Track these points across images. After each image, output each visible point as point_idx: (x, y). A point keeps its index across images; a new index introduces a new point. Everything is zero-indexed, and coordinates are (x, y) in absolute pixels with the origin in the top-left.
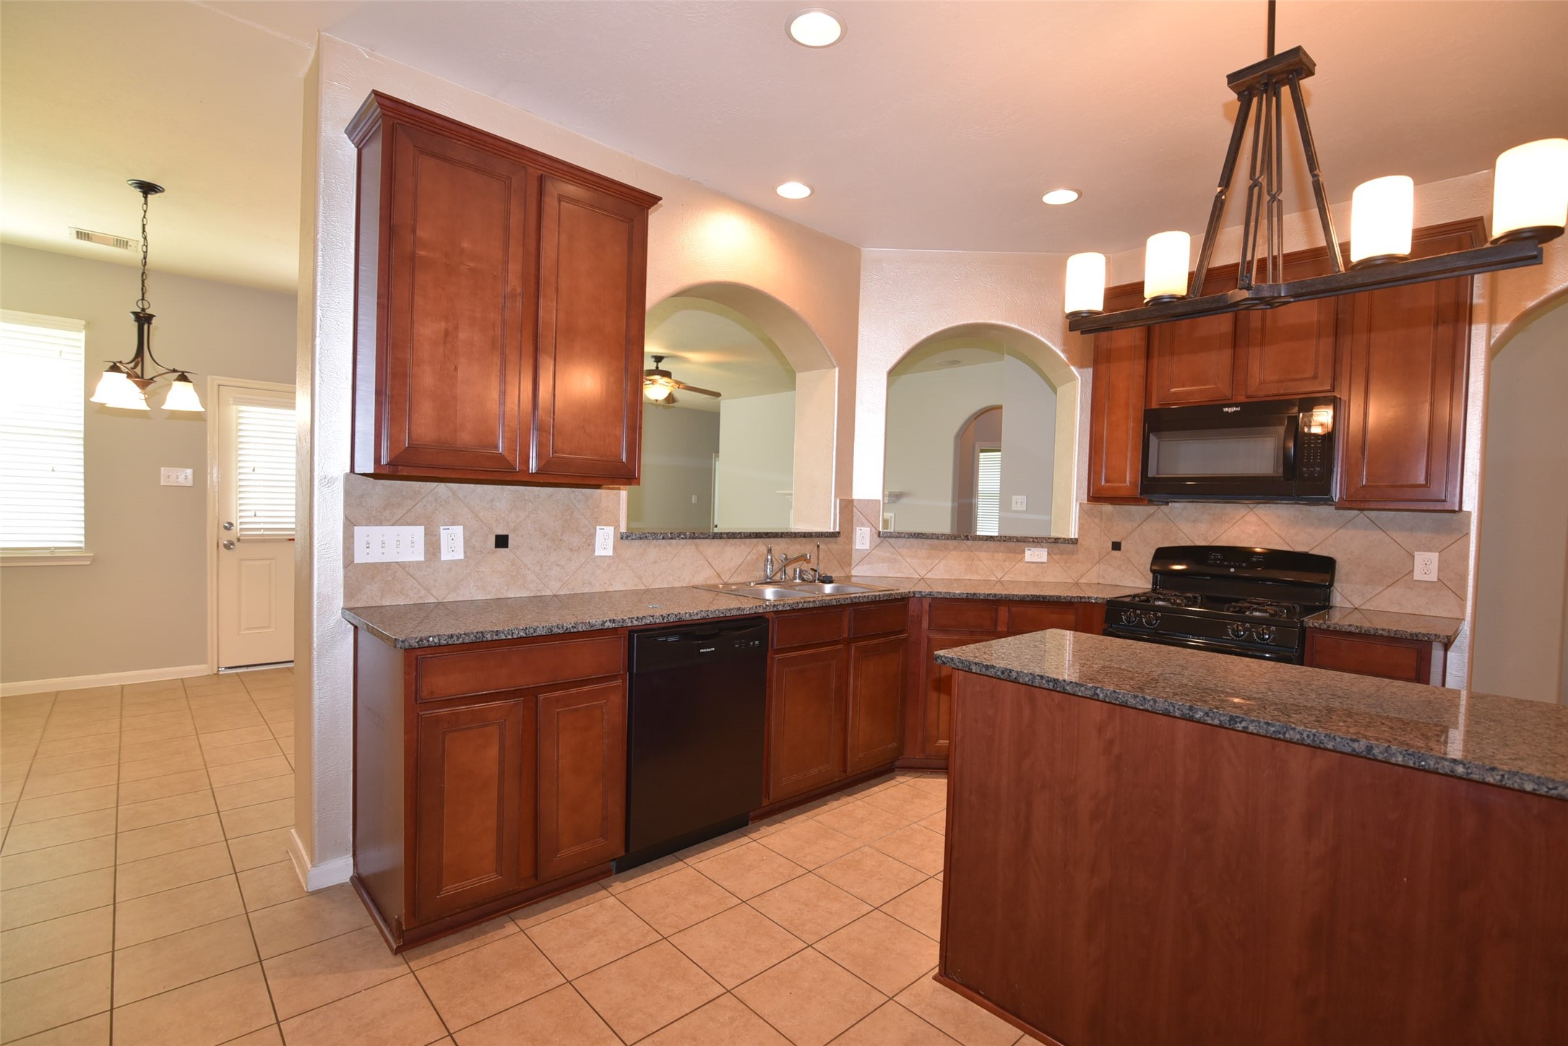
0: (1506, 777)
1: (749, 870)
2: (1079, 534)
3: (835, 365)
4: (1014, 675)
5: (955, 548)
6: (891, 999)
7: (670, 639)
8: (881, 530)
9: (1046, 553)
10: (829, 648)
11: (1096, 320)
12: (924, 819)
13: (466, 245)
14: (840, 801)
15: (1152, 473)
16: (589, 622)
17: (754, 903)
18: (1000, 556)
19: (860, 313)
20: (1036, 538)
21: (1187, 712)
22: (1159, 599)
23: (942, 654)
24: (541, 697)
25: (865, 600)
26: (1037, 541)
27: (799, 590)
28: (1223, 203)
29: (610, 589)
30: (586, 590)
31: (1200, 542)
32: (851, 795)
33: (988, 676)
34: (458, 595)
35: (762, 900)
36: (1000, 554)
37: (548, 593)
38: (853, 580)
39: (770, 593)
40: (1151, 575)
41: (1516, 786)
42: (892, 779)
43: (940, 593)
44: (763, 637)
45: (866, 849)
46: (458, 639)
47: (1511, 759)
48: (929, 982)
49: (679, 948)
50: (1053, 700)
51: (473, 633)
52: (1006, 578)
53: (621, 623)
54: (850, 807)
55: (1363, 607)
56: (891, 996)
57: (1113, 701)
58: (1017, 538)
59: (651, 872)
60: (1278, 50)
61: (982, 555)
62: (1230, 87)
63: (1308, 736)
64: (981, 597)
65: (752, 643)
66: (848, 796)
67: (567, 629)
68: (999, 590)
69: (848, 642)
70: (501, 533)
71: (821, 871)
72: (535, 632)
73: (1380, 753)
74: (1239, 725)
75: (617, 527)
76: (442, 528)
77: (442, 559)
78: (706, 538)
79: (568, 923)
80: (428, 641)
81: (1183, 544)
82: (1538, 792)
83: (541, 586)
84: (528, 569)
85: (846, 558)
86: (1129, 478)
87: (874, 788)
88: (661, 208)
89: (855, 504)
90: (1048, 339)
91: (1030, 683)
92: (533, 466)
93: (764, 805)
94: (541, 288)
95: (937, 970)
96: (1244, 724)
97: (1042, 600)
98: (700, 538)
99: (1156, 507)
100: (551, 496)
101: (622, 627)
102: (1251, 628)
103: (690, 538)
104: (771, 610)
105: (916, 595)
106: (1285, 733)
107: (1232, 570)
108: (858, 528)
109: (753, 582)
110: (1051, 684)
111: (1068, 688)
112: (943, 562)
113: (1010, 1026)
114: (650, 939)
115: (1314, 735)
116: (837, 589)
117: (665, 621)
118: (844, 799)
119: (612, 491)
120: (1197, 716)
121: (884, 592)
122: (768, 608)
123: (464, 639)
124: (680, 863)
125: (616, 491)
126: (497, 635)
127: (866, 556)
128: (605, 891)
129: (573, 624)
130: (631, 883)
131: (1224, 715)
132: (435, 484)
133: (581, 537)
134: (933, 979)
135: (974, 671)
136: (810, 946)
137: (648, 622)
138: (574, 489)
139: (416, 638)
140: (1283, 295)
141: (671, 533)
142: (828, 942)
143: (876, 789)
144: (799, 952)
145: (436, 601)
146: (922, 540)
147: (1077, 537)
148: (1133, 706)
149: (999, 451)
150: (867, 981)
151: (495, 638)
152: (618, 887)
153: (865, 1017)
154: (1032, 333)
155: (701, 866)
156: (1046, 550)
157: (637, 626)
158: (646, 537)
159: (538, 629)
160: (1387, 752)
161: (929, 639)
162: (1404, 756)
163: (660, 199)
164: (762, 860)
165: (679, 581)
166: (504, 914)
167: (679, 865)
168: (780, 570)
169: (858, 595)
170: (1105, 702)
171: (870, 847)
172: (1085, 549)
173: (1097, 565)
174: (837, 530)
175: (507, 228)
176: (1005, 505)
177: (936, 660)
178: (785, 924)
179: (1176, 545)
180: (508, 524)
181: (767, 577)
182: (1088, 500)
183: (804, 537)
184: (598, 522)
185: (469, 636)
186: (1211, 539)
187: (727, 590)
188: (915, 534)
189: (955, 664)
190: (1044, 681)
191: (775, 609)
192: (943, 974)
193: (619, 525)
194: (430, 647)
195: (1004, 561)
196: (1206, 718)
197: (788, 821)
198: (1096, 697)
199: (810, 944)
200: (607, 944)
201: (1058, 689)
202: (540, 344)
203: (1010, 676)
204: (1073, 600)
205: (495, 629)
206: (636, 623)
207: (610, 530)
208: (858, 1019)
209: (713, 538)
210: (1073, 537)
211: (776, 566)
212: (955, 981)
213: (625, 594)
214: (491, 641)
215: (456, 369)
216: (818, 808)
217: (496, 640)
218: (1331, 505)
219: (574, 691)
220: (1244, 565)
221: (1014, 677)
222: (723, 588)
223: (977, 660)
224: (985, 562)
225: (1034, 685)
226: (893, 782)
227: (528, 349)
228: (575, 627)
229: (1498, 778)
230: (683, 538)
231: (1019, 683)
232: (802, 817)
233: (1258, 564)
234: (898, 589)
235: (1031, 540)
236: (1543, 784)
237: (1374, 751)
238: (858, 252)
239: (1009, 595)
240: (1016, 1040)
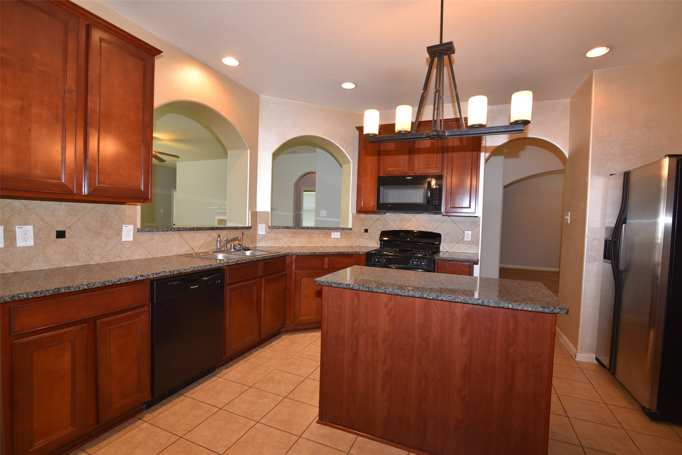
0: (524, 307)
1: (220, 393)
2: (352, 226)
3: (248, 148)
4: (351, 286)
5: (303, 233)
6: (300, 437)
7: (175, 283)
8: (270, 225)
9: (340, 234)
10: (253, 281)
11: (376, 138)
12: (298, 353)
13: (36, 55)
14: (258, 351)
15: (381, 202)
16: (128, 278)
17: (226, 408)
18: (322, 236)
19: (259, 125)
20: (336, 228)
21: (421, 295)
22: (385, 251)
23: (319, 280)
24: (98, 322)
25: (269, 257)
26: (336, 229)
27: (234, 254)
28: (424, 97)
29: (132, 259)
30: (117, 260)
31: (397, 229)
32: (263, 348)
33: (340, 288)
34: (30, 267)
35: (230, 405)
36: (322, 235)
37: (93, 263)
38: (257, 249)
39: (220, 256)
40: (380, 242)
41: (526, 309)
42: (281, 337)
43: (300, 253)
44: (222, 278)
45: (275, 371)
46: (41, 293)
47: (522, 300)
48: (315, 425)
49: (190, 440)
50: (367, 295)
51: (51, 289)
52: (324, 245)
53: (147, 277)
54: (264, 353)
55: (449, 251)
56: (300, 436)
57: (392, 294)
58: (328, 228)
59: (166, 404)
60: (443, 42)
61: (314, 235)
62: (428, 52)
63: (463, 300)
64: (317, 254)
65: (217, 282)
66: (262, 348)
67: (114, 282)
68: (321, 250)
69: (261, 277)
70: (60, 229)
71: (256, 385)
72: (94, 286)
73: (487, 303)
74: (439, 298)
75: (135, 225)
76: (17, 227)
77: (18, 245)
78: (186, 230)
79: (121, 443)
80: (19, 297)
81: (390, 229)
82: (532, 311)
83: (88, 259)
84: (79, 250)
85: (254, 239)
86: (372, 203)
87: (273, 343)
88: (163, 57)
89: (258, 213)
90: (340, 145)
91: (358, 289)
92: (85, 190)
93: (224, 359)
94: (89, 89)
95: (318, 418)
96: (441, 297)
97: (341, 254)
98: (183, 231)
99: (381, 215)
100: (93, 208)
101: (148, 279)
102: (418, 261)
103: (177, 231)
104: (226, 265)
105: (290, 254)
106: (455, 299)
107: (408, 239)
108: (259, 225)
109: (211, 251)
110: (367, 289)
111: (374, 290)
112: (298, 239)
113: (351, 434)
114: (173, 440)
115: (465, 299)
116: (252, 253)
117: (172, 274)
118: (260, 350)
119: (132, 206)
120: (425, 296)
121: (277, 254)
122: (224, 264)
123: (45, 293)
124: (182, 396)
125: (134, 206)
126: (68, 289)
127: (263, 237)
128: (141, 420)
129: (118, 280)
130: (156, 413)
131: (434, 295)
132: (11, 200)
133: (113, 231)
134: (316, 423)
135: (333, 286)
136: (258, 422)
137: (163, 275)
138: (108, 205)
139: (9, 296)
140: (446, 135)
141: (166, 228)
142: (266, 418)
143: (274, 343)
144: (253, 426)
145: (14, 272)
146: (288, 230)
147: (351, 227)
148: (400, 295)
149: (315, 191)
150: (288, 432)
151: (67, 291)
152: (148, 417)
153: (290, 449)
154: (333, 142)
155: (194, 396)
156: (340, 233)
157: (156, 277)
158: (152, 230)
159: (96, 284)
160: (488, 302)
161: (295, 273)
162: (494, 303)
163: (162, 52)
164: (226, 386)
165: (172, 253)
166: (77, 448)
167: (181, 398)
168: (224, 246)
169: (265, 255)
170: (389, 294)
171: (276, 370)
172: (355, 232)
173: (359, 239)
174: (250, 225)
175: (65, 51)
176: (317, 214)
177: (316, 282)
178: (244, 415)
179: (388, 230)
180: (65, 224)
181: (218, 249)
182: (357, 212)
183: (235, 229)
184: (123, 222)
185: (49, 291)
186: (400, 227)
187: (198, 256)
188: (285, 227)
189: (325, 284)
190: (364, 288)
191: (228, 264)
192: (321, 420)
193: (136, 224)
194: (20, 300)
195: (323, 238)
196: (428, 297)
197: (235, 365)
198: (386, 292)
199: (258, 421)
200: (148, 449)
201: (370, 291)
202: (89, 121)
203: (349, 287)
204: (353, 253)
205: (67, 285)
206: (155, 276)
207: (131, 227)
208: (288, 450)
209: (189, 230)
210: (350, 227)
211: (222, 244)
212: (326, 421)
213: (141, 261)
214: (65, 293)
215: (30, 130)
216: (249, 356)
217: (68, 292)
218: (440, 214)
219: (120, 316)
220: (412, 237)
221: (351, 287)
222: (195, 255)
223: (334, 281)
224: (315, 239)
225: (360, 290)
226: (281, 339)
227: (81, 123)
228: (119, 281)
229: (521, 307)
230: (173, 231)
231: (353, 290)
232: (242, 362)
233: (416, 237)
234: (282, 252)
235: (334, 229)
236: (534, 308)
237: (485, 303)
238: (259, 97)
239: (329, 252)
240: (355, 440)
